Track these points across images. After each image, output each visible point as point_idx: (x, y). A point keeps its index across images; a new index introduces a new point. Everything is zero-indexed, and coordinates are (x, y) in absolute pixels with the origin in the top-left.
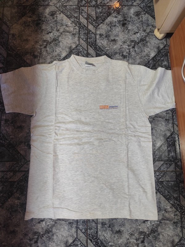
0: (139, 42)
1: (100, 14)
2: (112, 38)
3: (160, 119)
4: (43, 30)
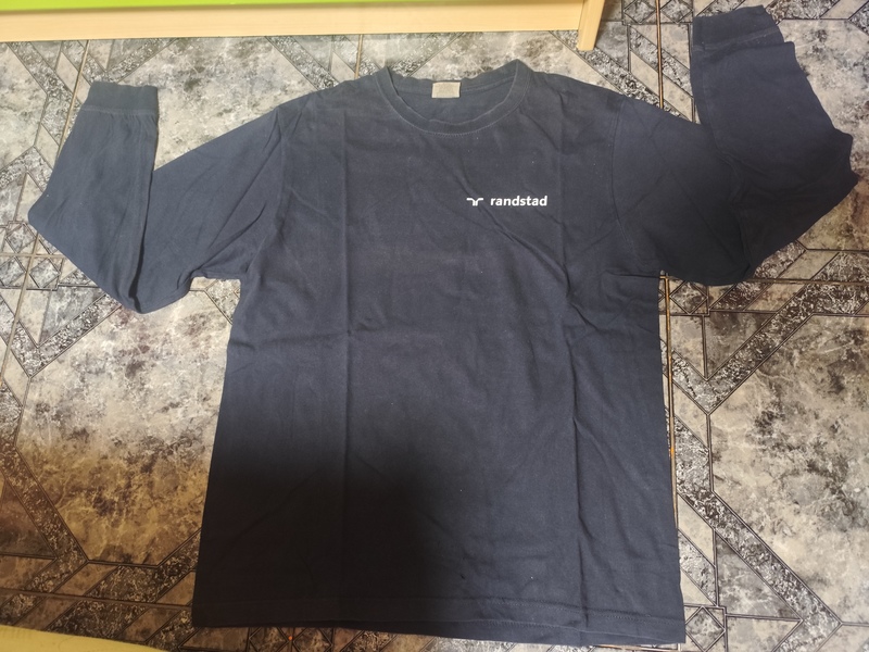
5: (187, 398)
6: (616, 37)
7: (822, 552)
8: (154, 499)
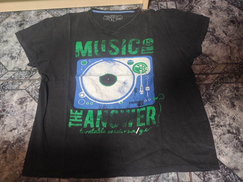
5: (19, 126)
6: (154, 5)
7: (236, 160)
8: (7, 163)
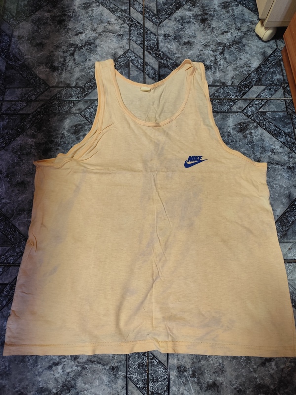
0: (230, 45)
1: (164, 6)
2: (185, 40)
3: (277, 166)
4: (68, 29)
